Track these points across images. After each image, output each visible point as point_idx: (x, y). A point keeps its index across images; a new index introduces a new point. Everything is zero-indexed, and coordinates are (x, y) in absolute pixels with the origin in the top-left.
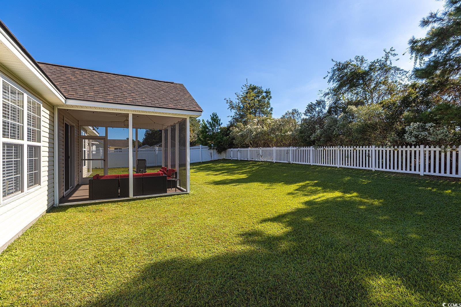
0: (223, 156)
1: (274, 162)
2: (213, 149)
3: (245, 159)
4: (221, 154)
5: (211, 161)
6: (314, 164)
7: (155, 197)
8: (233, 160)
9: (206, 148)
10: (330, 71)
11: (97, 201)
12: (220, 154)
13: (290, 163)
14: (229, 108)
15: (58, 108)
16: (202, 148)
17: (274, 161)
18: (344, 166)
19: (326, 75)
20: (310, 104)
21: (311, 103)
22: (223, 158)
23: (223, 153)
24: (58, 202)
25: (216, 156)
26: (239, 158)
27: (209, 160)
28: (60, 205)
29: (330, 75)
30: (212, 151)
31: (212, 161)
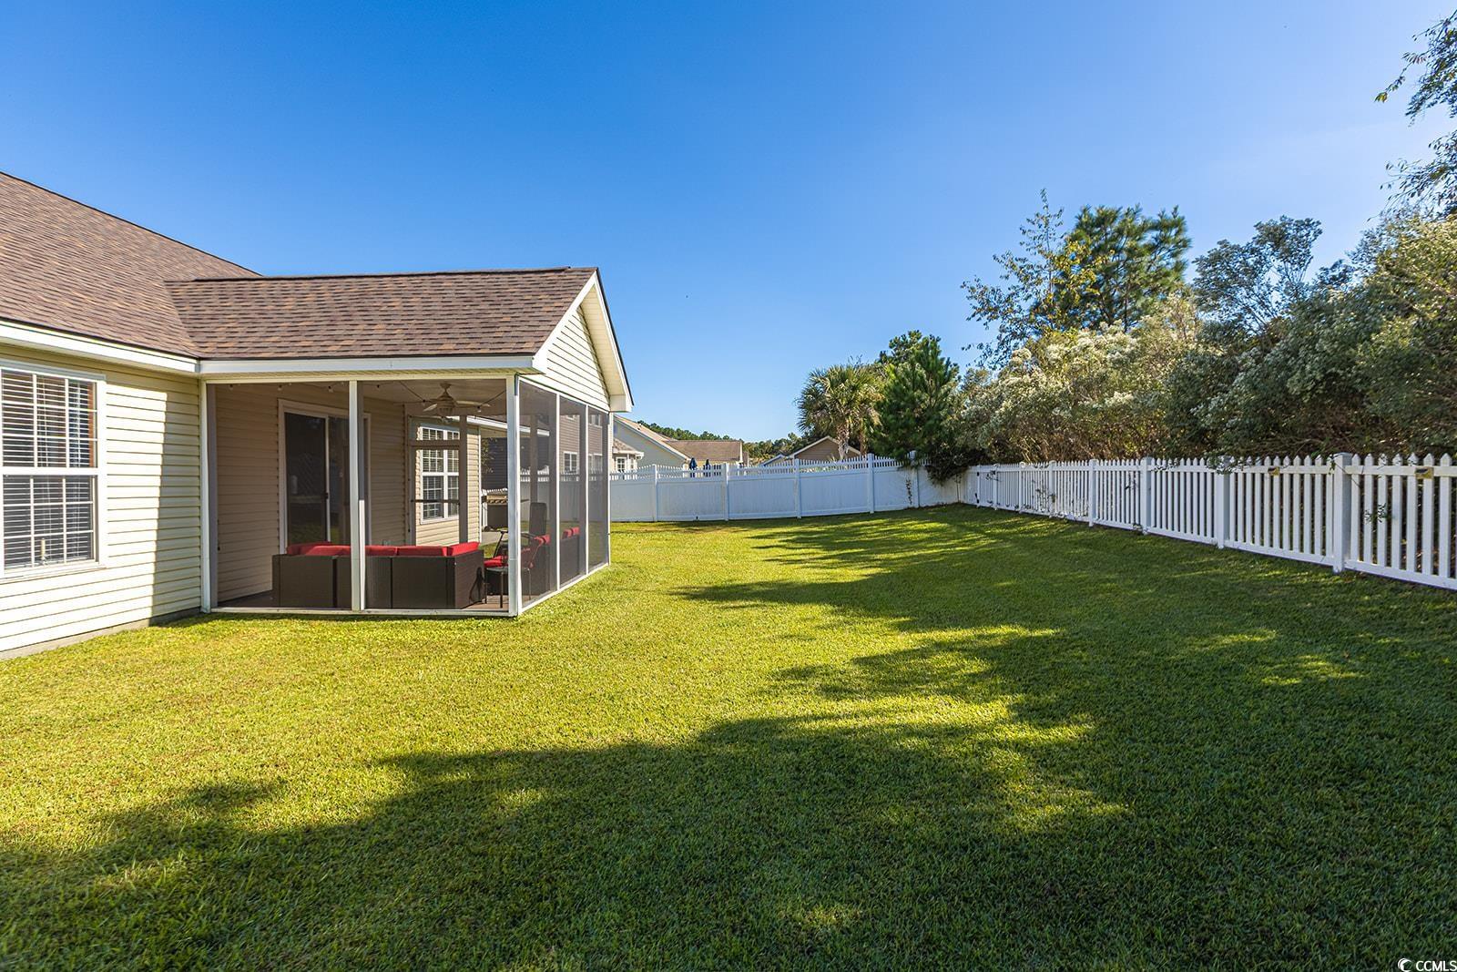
0: (952, 493)
1: (1091, 525)
2: (917, 467)
3: (1009, 508)
4: (942, 485)
5: (908, 508)
6: (1231, 543)
7: (404, 617)
8: (980, 507)
9: (887, 464)
10: (1423, 46)
11: (282, 611)
12: (938, 487)
13: (1140, 534)
14: (973, 316)
15: (208, 382)
16: (874, 465)
17: (1091, 520)
18: (1367, 566)
19: (1393, 80)
20: (1218, 247)
21: (1220, 243)
22: (957, 501)
23: (951, 483)
24: (208, 604)
25: (929, 493)
26: (995, 502)
27: (902, 503)
28: (215, 610)
29: (1425, 69)
30: (913, 475)
31: (913, 508)
